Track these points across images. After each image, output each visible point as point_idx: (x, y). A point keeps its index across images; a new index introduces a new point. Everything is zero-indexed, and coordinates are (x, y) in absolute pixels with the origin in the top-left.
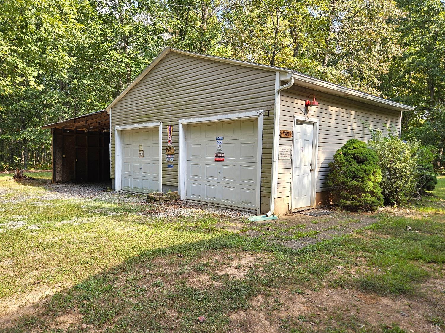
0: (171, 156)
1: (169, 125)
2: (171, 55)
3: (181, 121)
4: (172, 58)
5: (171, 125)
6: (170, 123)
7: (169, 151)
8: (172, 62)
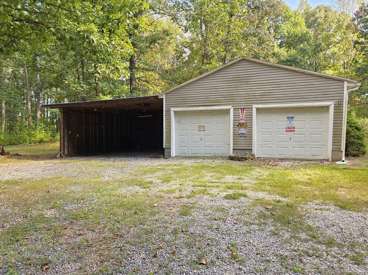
0: (244, 130)
1: (241, 109)
2: (244, 61)
3: (255, 106)
4: (245, 64)
5: (244, 109)
6: (242, 107)
7: (241, 126)
8: (244, 66)
